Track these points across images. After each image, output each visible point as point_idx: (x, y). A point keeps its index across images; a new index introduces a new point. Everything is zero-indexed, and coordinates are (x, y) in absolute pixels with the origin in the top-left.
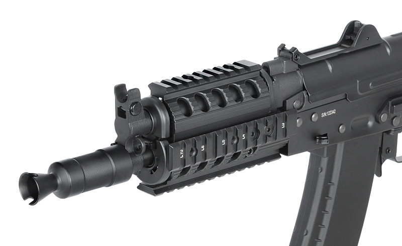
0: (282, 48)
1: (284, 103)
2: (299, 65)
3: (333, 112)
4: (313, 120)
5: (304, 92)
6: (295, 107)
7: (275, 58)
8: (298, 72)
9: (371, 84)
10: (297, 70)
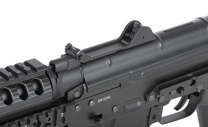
0: (69, 48)
1: (66, 94)
2: (81, 63)
3: (109, 98)
4: (90, 105)
5: (84, 85)
6: (75, 96)
7: (62, 56)
8: (80, 68)
9: (142, 74)
10: (79, 66)
